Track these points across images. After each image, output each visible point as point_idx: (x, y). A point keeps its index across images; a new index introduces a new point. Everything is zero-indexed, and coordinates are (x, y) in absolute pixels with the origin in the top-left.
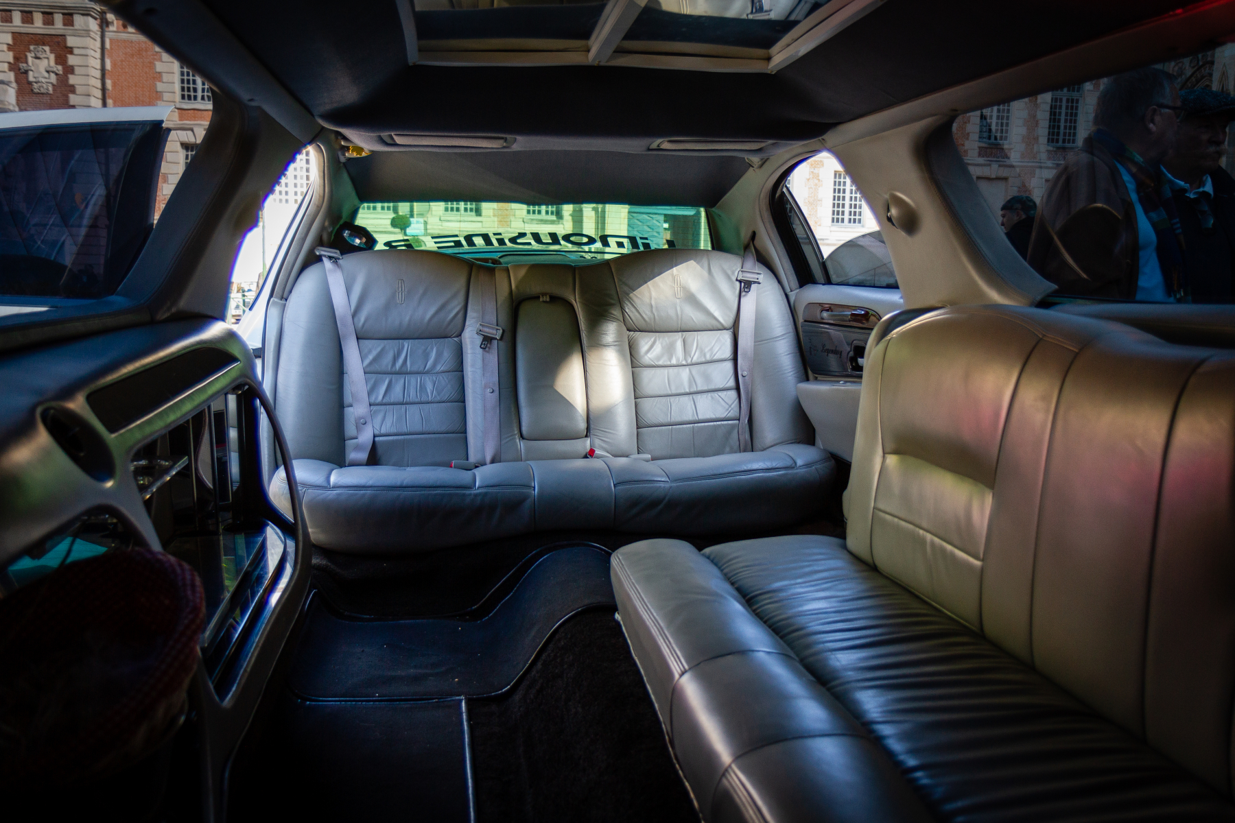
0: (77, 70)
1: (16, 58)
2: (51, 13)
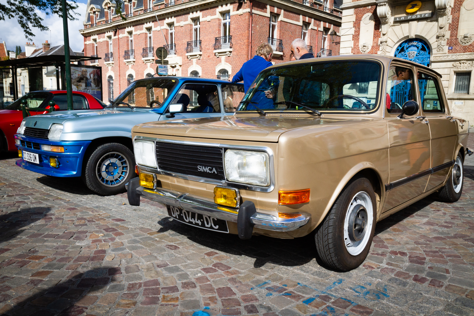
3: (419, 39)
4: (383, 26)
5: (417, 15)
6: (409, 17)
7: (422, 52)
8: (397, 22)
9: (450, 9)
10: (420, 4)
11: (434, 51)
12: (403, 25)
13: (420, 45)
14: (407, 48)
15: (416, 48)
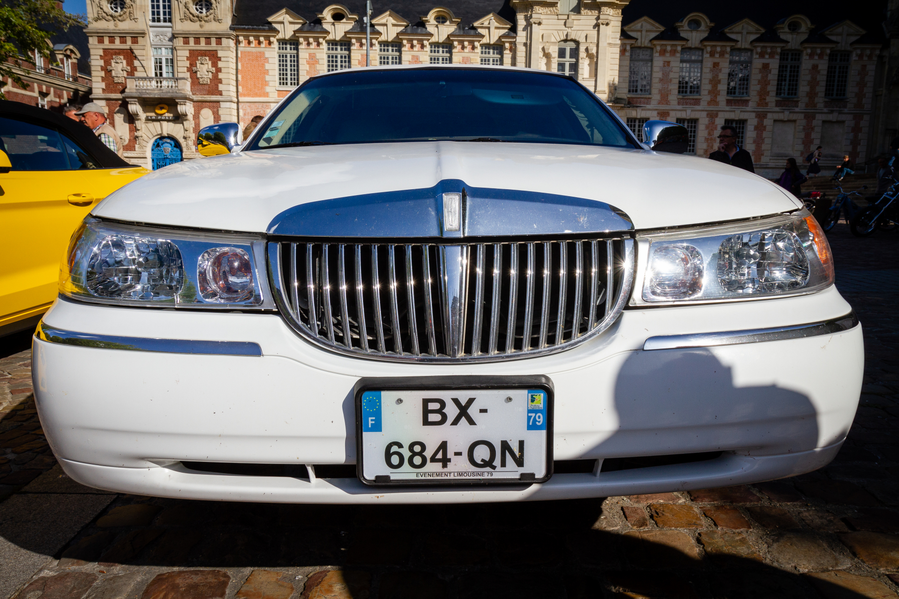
0: (223, 70)
1: (191, 64)
2: (210, 38)
3: (170, 137)
4: (136, 122)
5: (165, 117)
6: (159, 118)
7: (175, 149)
8: (148, 120)
9: (192, 116)
10: (166, 107)
11: (184, 150)
12: (155, 123)
13: (173, 143)
14: (162, 144)
15: (169, 145)
